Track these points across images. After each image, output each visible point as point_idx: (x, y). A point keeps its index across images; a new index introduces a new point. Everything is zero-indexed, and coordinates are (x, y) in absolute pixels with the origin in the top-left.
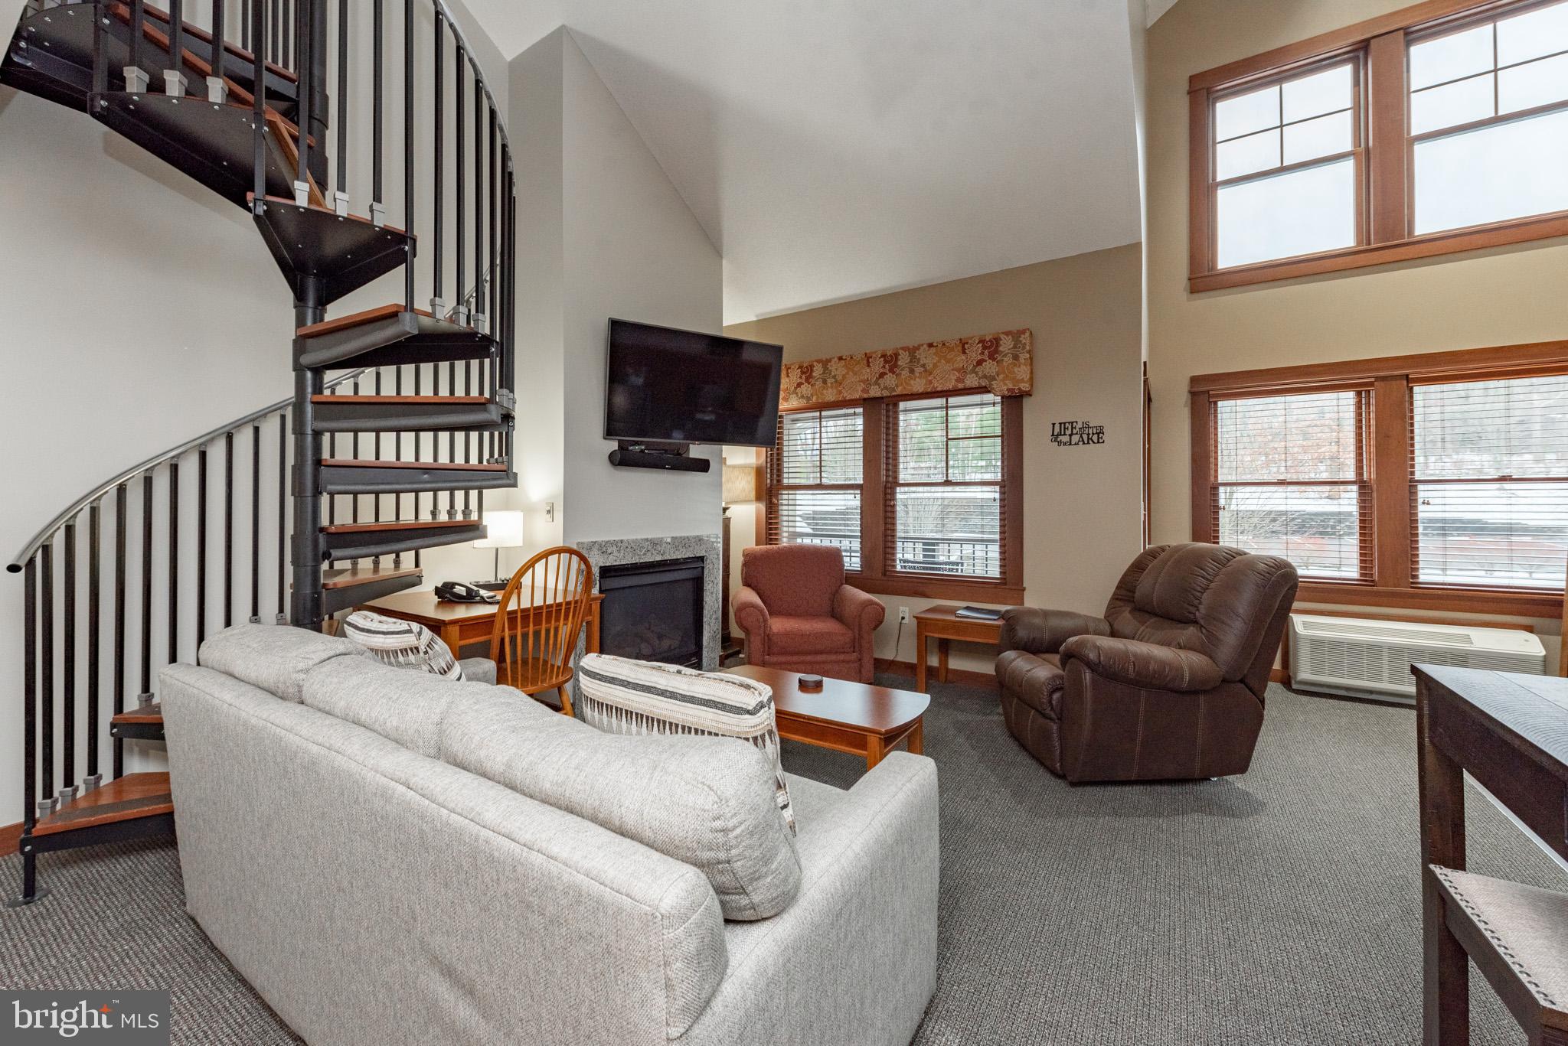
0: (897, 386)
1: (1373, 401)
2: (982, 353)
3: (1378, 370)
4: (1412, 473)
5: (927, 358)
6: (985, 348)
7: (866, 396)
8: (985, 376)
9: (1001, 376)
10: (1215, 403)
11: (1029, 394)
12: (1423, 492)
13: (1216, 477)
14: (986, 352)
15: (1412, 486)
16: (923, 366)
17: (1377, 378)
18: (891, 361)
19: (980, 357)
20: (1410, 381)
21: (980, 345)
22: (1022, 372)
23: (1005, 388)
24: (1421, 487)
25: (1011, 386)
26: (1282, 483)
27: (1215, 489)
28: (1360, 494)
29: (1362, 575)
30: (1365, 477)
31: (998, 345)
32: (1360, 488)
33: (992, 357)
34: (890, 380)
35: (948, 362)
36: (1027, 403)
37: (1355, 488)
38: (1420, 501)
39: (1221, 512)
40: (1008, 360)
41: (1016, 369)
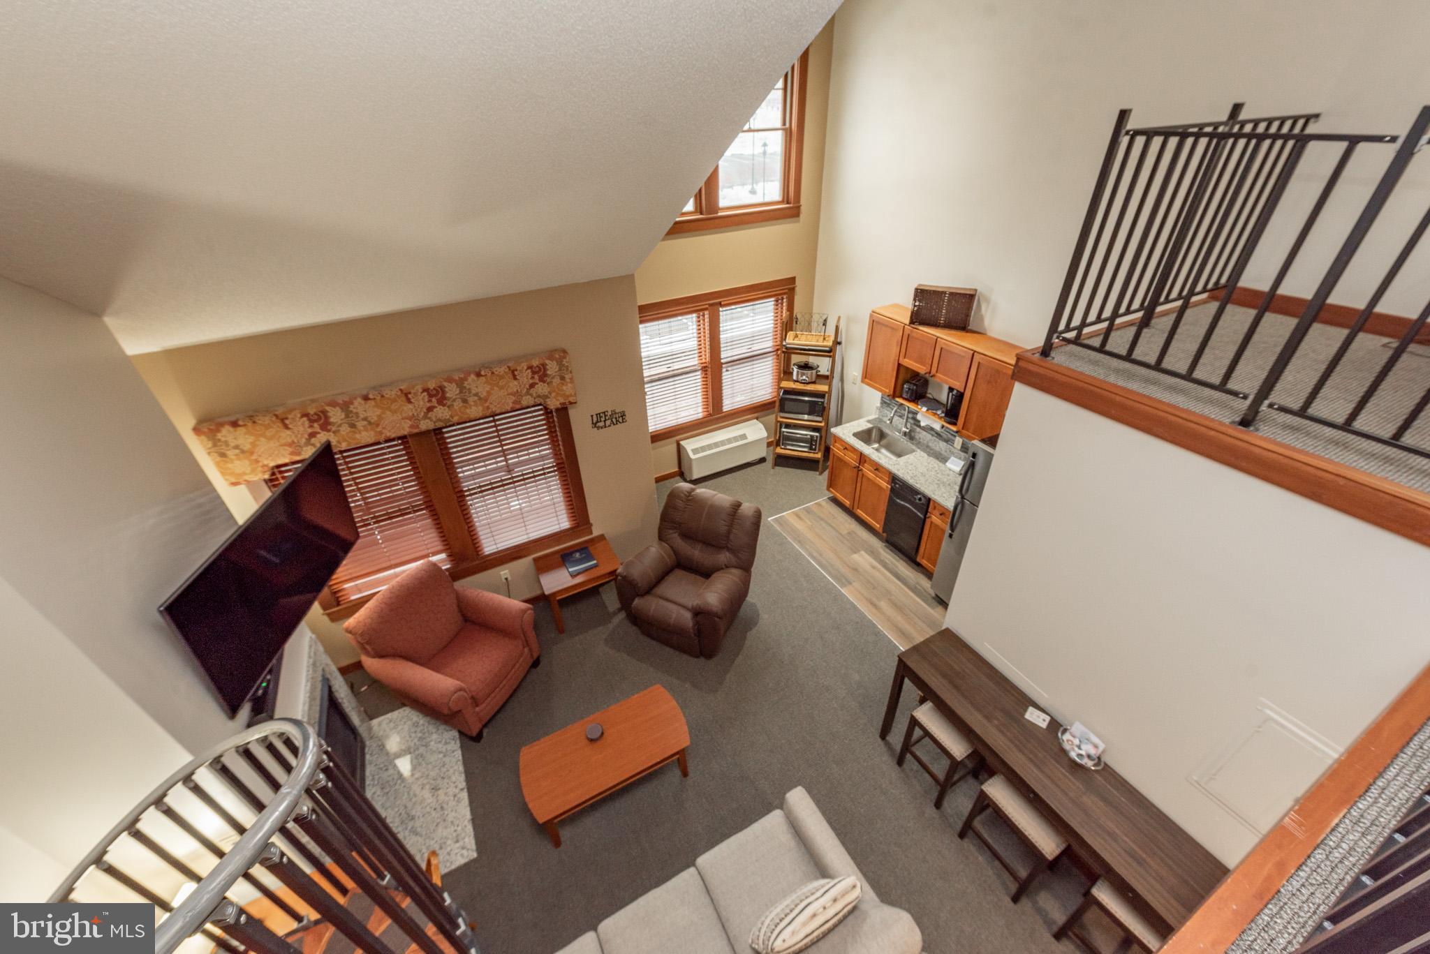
0: (452, 416)
2: (533, 378)
5: (478, 386)
6: (534, 373)
7: (416, 431)
8: (539, 396)
9: (553, 394)
11: (573, 403)
14: (536, 377)
16: (476, 395)
18: (438, 395)
19: (531, 381)
21: (529, 371)
22: (568, 389)
23: (558, 403)
25: (562, 401)
31: (545, 370)
33: (542, 380)
34: (441, 413)
35: (501, 388)
36: (572, 411)
40: (556, 381)
41: (564, 388)
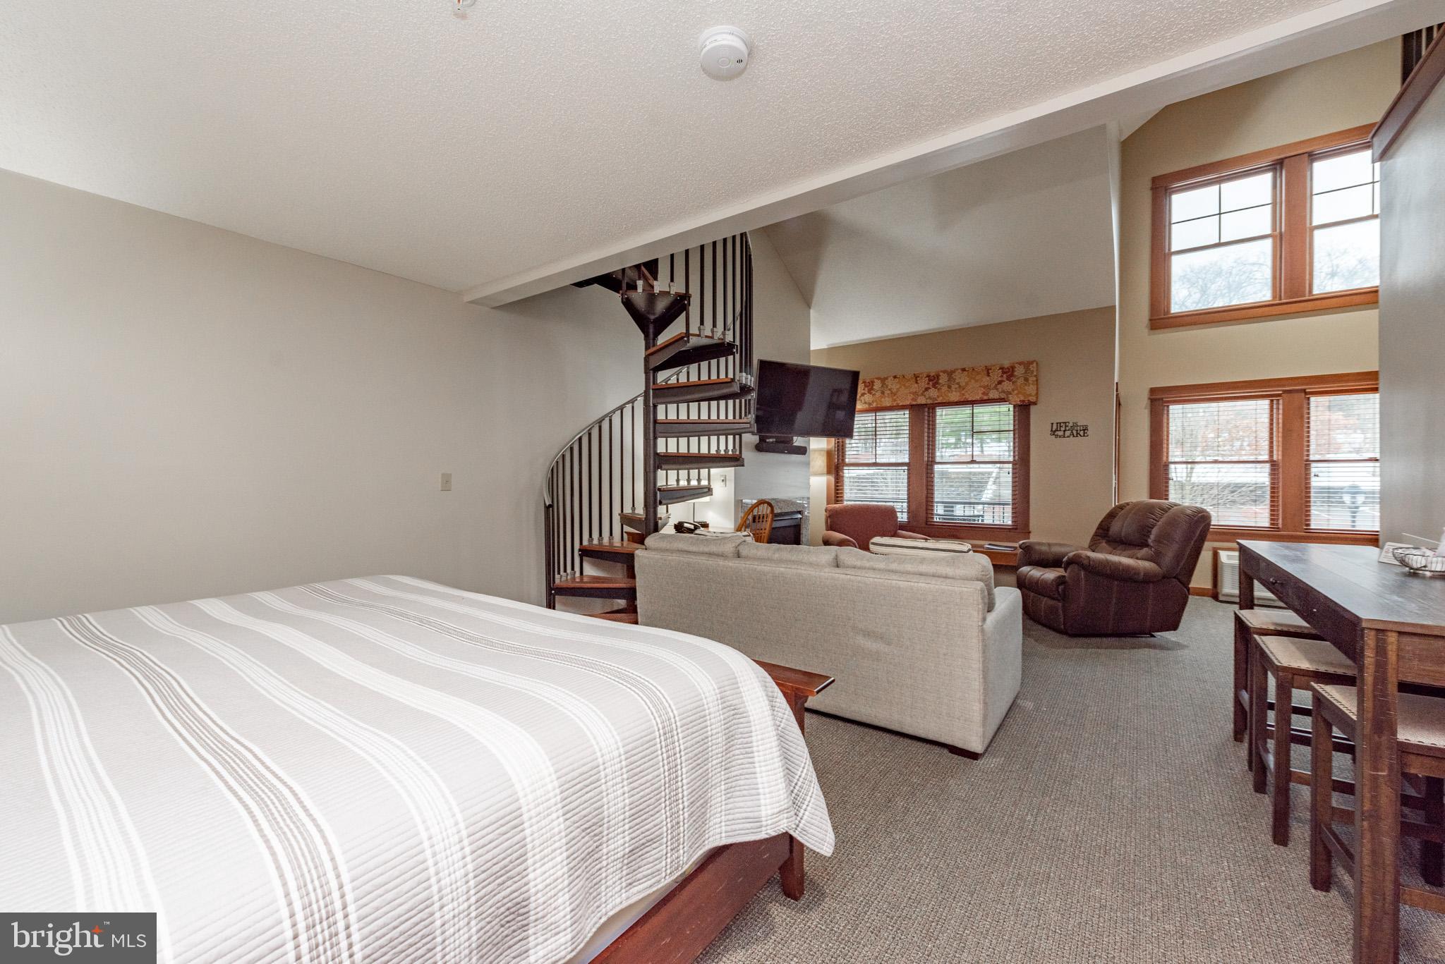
0: (938, 397)
1: (1281, 407)
2: (1002, 376)
3: (1284, 386)
4: (1308, 455)
5: (961, 378)
6: (1004, 373)
7: (914, 403)
8: (1003, 392)
9: (1016, 392)
10: (1168, 406)
11: (1035, 403)
12: (1314, 468)
13: (1167, 457)
14: (1005, 376)
15: (1307, 464)
16: (958, 384)
17: (1285, 392)
18: (934, 380)
19: (1000, 379)
20: (1307, 394)
21: (1000, 371)
22: (1031, 389)
23: (1018, 400)
24: (1313, 465)
25: (1022, 398)
26: (1216, 462)
27: (1166, 466)
28: (1272, 470)
29: (1272, 524)
30: (1275, 458)
31: (1013, 371)
32: (1272, 465)
33: (1009, 379)
34: (933, 393)
35: (977, 381)
36: (1033, 408)
37: (1268, 466)
38: (1312, 475)
39: (1171, 482)
40: (1021, 381)
41: (1026, 388)
